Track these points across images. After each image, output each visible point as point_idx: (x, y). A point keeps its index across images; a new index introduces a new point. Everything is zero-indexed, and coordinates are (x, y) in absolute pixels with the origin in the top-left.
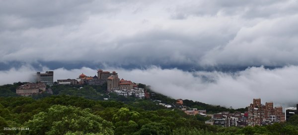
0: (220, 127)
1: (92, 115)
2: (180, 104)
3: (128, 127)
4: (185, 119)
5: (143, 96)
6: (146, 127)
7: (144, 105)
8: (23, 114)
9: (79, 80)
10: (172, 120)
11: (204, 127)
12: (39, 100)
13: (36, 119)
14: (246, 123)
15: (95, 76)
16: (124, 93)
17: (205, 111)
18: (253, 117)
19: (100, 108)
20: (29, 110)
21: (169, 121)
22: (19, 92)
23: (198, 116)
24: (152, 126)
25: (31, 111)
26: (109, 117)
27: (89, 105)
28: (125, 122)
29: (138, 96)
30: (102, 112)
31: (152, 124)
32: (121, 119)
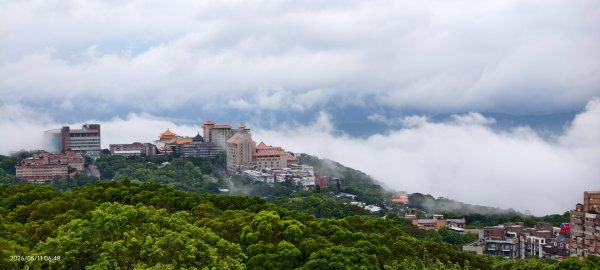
0: (500, 259)
1: (193, 227)
2: (401, 203)
3: (276, 256)
4: (415, 240)
5: (313, 183)
6: (321, 257)
7: (315, 206)
8: (35, 224)
9: (160, 146)
10: (383, 242)
11: (461, 259)
12: (69, 192)
13: (63, 236)
14: (565, 249)
15: (198, 136)
16: (265, 177)
17: (463, 221)
18: (584, 235)
19: (210, 211)
20: (47, 214)
21: (373, 243)
22: (22, 172)
23: (444, 232)
24: (334, 256)
25: (52, 219)
26: (232, 233)
27: (185, 203)
28: (270, 246)
29: (299, 183)
30: (216, 221)
31: (333, 251)
32: (260, 238)
